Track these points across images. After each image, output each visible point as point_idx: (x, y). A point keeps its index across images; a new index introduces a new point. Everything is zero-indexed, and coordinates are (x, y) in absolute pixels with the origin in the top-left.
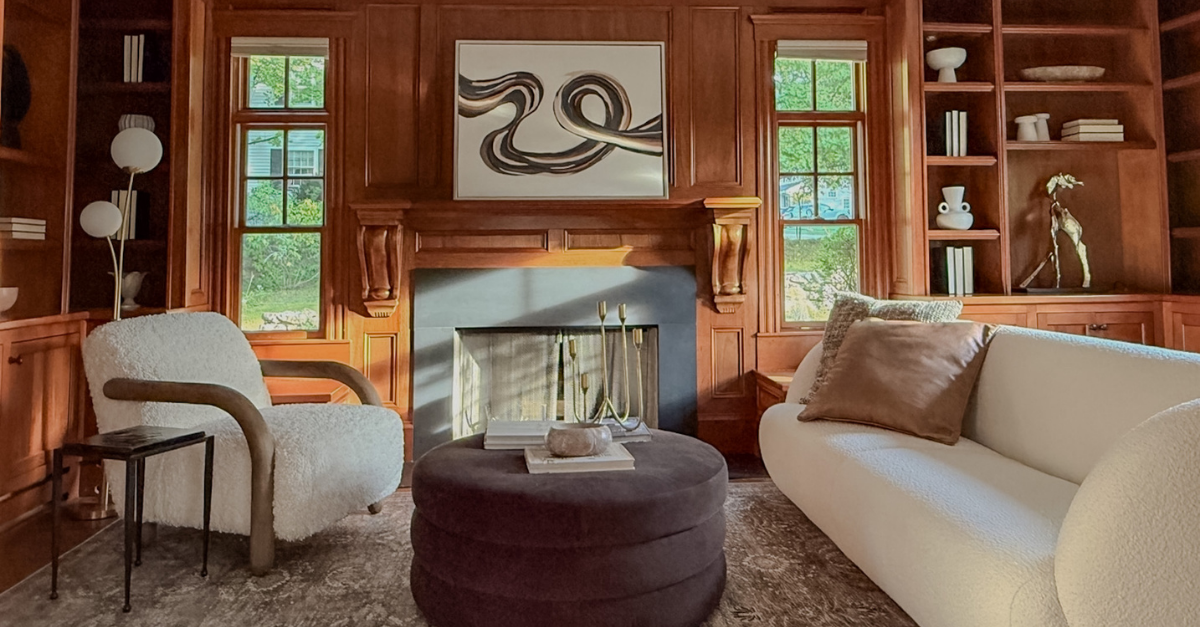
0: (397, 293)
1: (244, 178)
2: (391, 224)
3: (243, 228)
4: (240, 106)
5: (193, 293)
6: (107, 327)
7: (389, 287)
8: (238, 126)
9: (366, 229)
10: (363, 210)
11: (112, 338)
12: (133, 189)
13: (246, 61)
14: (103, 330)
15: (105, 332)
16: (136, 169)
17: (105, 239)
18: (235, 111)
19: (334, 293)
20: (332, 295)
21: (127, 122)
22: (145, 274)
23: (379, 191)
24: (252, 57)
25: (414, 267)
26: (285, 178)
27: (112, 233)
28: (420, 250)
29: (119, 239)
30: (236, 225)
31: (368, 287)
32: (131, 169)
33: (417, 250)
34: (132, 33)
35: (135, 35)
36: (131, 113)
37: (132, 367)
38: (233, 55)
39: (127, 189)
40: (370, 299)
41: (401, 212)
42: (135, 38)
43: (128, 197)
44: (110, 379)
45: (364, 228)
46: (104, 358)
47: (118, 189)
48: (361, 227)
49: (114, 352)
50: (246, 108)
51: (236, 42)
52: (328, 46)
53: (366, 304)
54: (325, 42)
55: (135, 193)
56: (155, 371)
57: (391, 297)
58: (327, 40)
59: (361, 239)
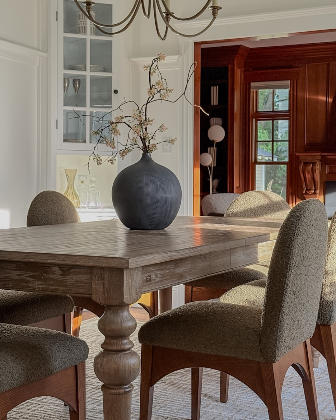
0: (318, 191)
1: (256, 141)
2: (314, 161)
3: (256, 162)
4: (254, 110)
5: (237, 188)
6: (208, 196)
7: (314, 188)
8: (254, 120)
9: (303, 164)
10: (302, 156)
11: (210, 199)
12: (215, 147)
13: (257, 92)
14: (207, 197)
15: (208, 197)
16: (216, 141)
17: (207, 166)
18: (253, 113)
19: (292, 191)
20: (291, 191)
21: (213, 120)
22: (220, 180)
23: (311, 147)
24: (260, 90)
25: (326, 180)
26: (273, 141)
27: (209, 165)
28: (328, 173)
29: (211, 166)
30: (253, 161)
31: (305, 188)
32: (214, 141)
33: (327, 173)
34: (214, 86)
35: (215, 86)
36: (214, 117)
37: (216, 209)
38: (251, 90)
39: (213, 147)
40: (306, 193)
41: (320, 157)
42: (215, 87)
43: (213, 150)
44: (210, 213)
45: (302, 163)
46: (208, 206)
47: (210, 147)
48: (301, 162)
49: (211, 204)
50: (257, 112)
51: (252, 84)
52: (289, 84)
53: (304, 195)
54: (288, 82)
55: (216, 148)
56: (223, 211)
57: (315, 193)
58: (289, 81)
59: (301, 168)
